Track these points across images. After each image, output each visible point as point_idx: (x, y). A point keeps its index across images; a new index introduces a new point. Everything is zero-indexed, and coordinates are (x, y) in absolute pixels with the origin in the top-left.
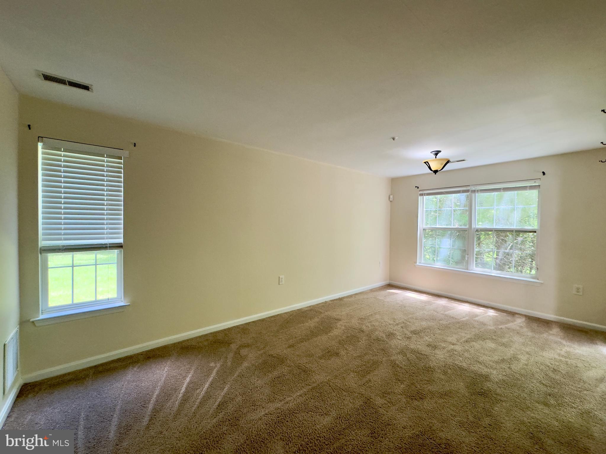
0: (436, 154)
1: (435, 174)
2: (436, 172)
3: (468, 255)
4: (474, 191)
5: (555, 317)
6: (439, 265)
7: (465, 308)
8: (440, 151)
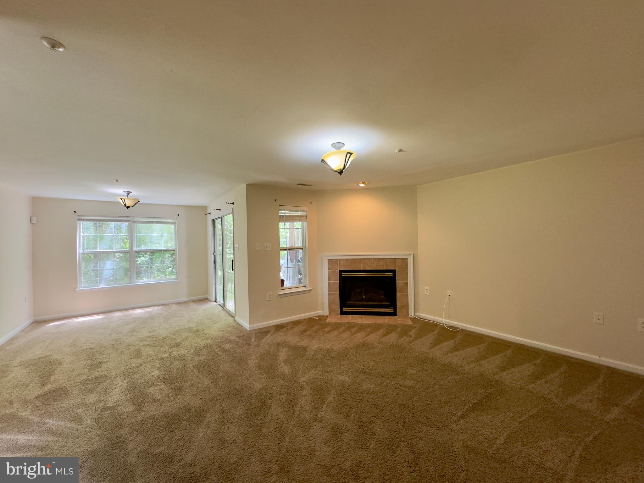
0: (128, 194)
1: (128, 209)
2: (128, 207)
3: (131, 271)
4: (135, 222)
5: (188, 298)
6: (102, 286)
7: (137, 311)
8: (131, 192)
